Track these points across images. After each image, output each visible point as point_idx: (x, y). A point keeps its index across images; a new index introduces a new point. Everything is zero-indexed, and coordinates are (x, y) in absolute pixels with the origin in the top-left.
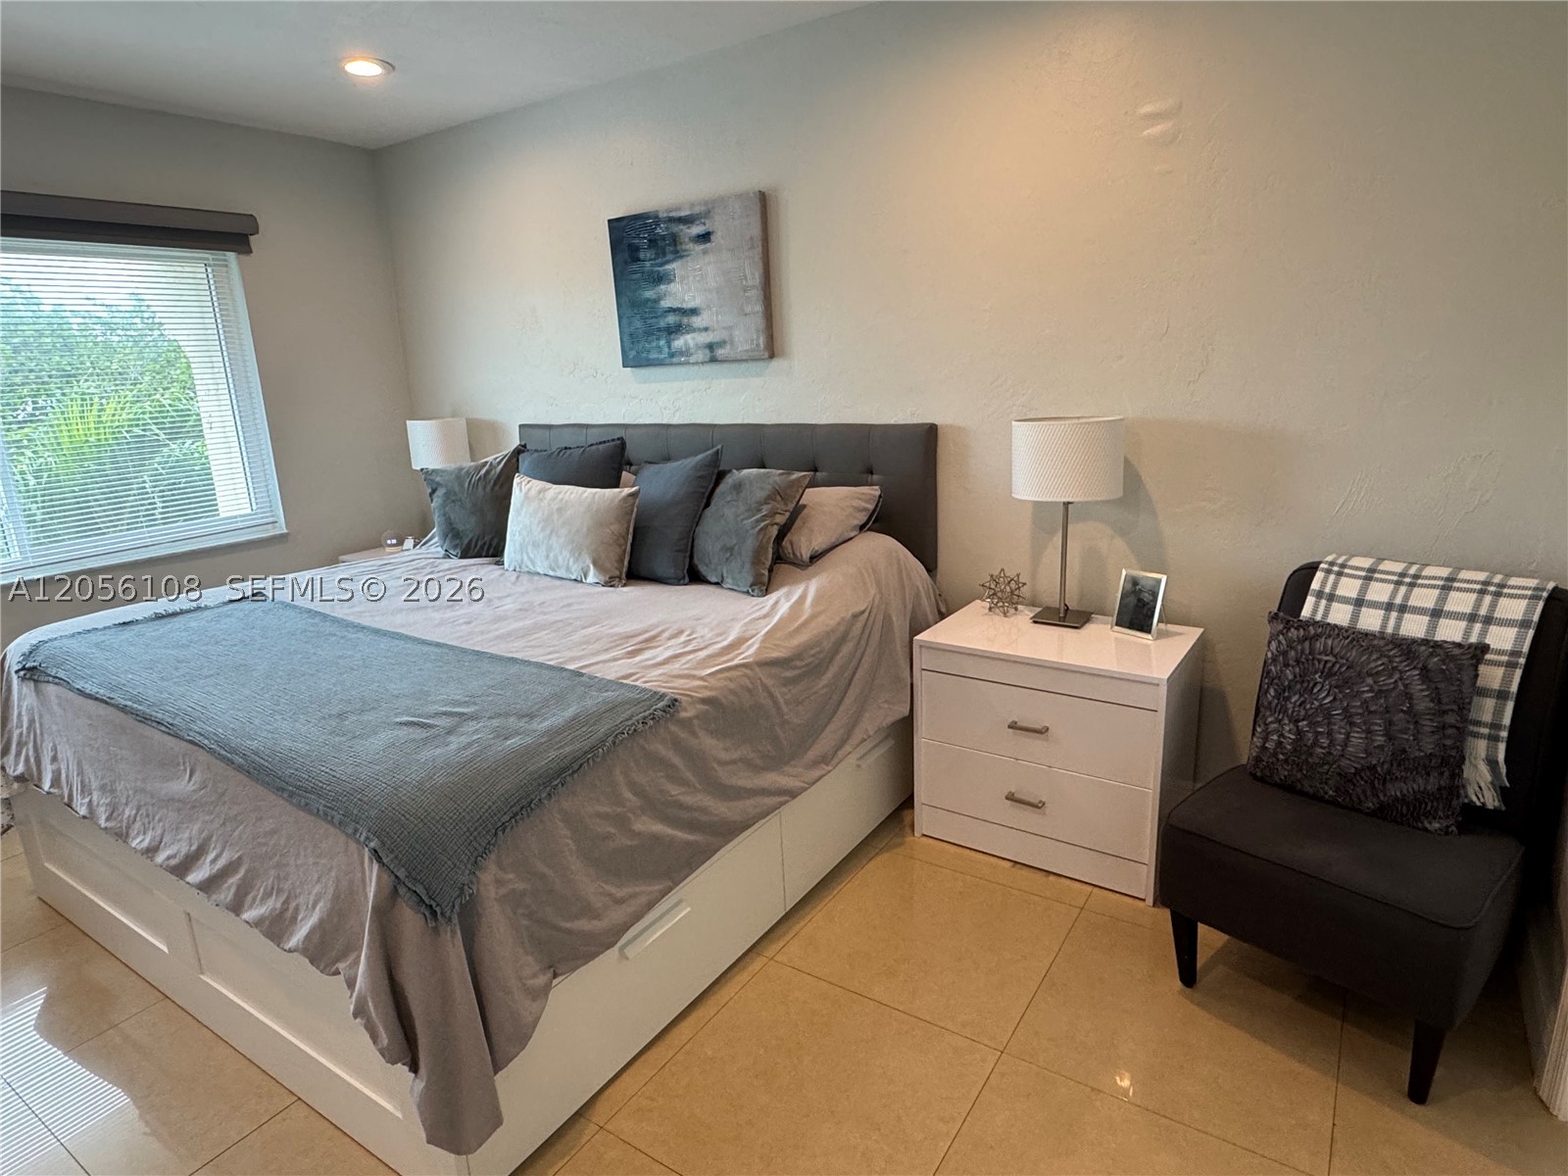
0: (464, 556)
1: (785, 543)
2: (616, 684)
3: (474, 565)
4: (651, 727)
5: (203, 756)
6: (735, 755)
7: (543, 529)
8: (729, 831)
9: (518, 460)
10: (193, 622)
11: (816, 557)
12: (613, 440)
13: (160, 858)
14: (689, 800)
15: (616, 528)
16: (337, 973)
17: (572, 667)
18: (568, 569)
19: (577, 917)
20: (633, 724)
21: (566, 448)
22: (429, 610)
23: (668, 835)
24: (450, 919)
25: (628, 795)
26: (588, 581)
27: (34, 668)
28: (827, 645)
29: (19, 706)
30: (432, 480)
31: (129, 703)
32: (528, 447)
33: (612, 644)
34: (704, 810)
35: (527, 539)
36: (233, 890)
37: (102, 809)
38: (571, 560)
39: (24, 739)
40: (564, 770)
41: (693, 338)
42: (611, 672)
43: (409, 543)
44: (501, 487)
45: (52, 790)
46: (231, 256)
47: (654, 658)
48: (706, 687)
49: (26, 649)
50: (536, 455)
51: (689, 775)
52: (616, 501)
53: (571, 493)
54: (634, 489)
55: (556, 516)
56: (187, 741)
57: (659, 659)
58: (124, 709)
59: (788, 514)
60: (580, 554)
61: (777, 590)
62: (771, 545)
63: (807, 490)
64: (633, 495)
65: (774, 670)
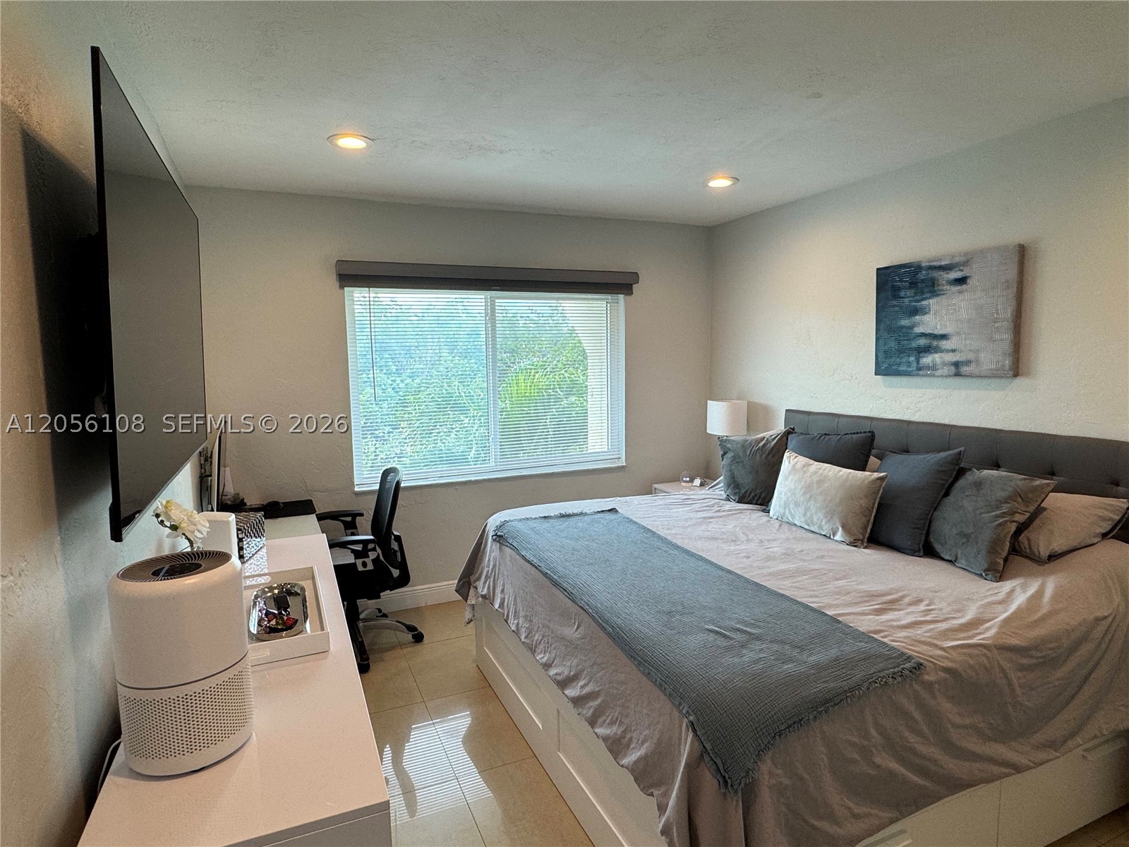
0: (740, 501)
1: (1022, 538)
2: (865, 637)
3: (748, 510)
4: (898, 683)
5: (587, 619)
6: (968, 721)
7: (804, 494)
8: (955, 785)
9: (787, 439)
10: (580, 523)
11: (1055, 556)
12: (865, 432)
13: (552, 672)
14: (922, 749)
15: (864, 502)
16: (652, 795)
17: (830, 612)
18: (820, 527)
19: (821, 818)
20: (884, 677)
21: (825, 434)
22: (720, 541)
23: (903, 775)
24: (736, 792)
25: (873, 732)
26: (835, 538)
27: (502, 536)
28: (1066, 643)
29: (490, 556)
30: (725, 446)
31: (549, 572)
32: (796, 430)
33: (860, 600)
34: (935, 761)
35: (790, 499)
36: (591, 711)
37: (524, 630)
38: (824, 521)
39: (489, 574)
40: (827, 701)
41: (941, 357)
42: (865, 624)
43: (697, 482)
44: (773, 456)
45: (499, 609)
46: (621, 296)
47: (898, 620)
48: (947, 658)
49: (498, 523)
50: (802, 437)
51: (925, 729)
52: (866, 482)
53: (830, 470)
54: (882, 474)
55: (815, 486)
56: (579, 606)
57: (903, 622)
58: (545, 575)
59: (1028, 515)
60: (832, 517)
61: (1011, 578)
62: (1009, 539)
63: (1051, 494)
64: (882, 479)
65: (1009, 655)
